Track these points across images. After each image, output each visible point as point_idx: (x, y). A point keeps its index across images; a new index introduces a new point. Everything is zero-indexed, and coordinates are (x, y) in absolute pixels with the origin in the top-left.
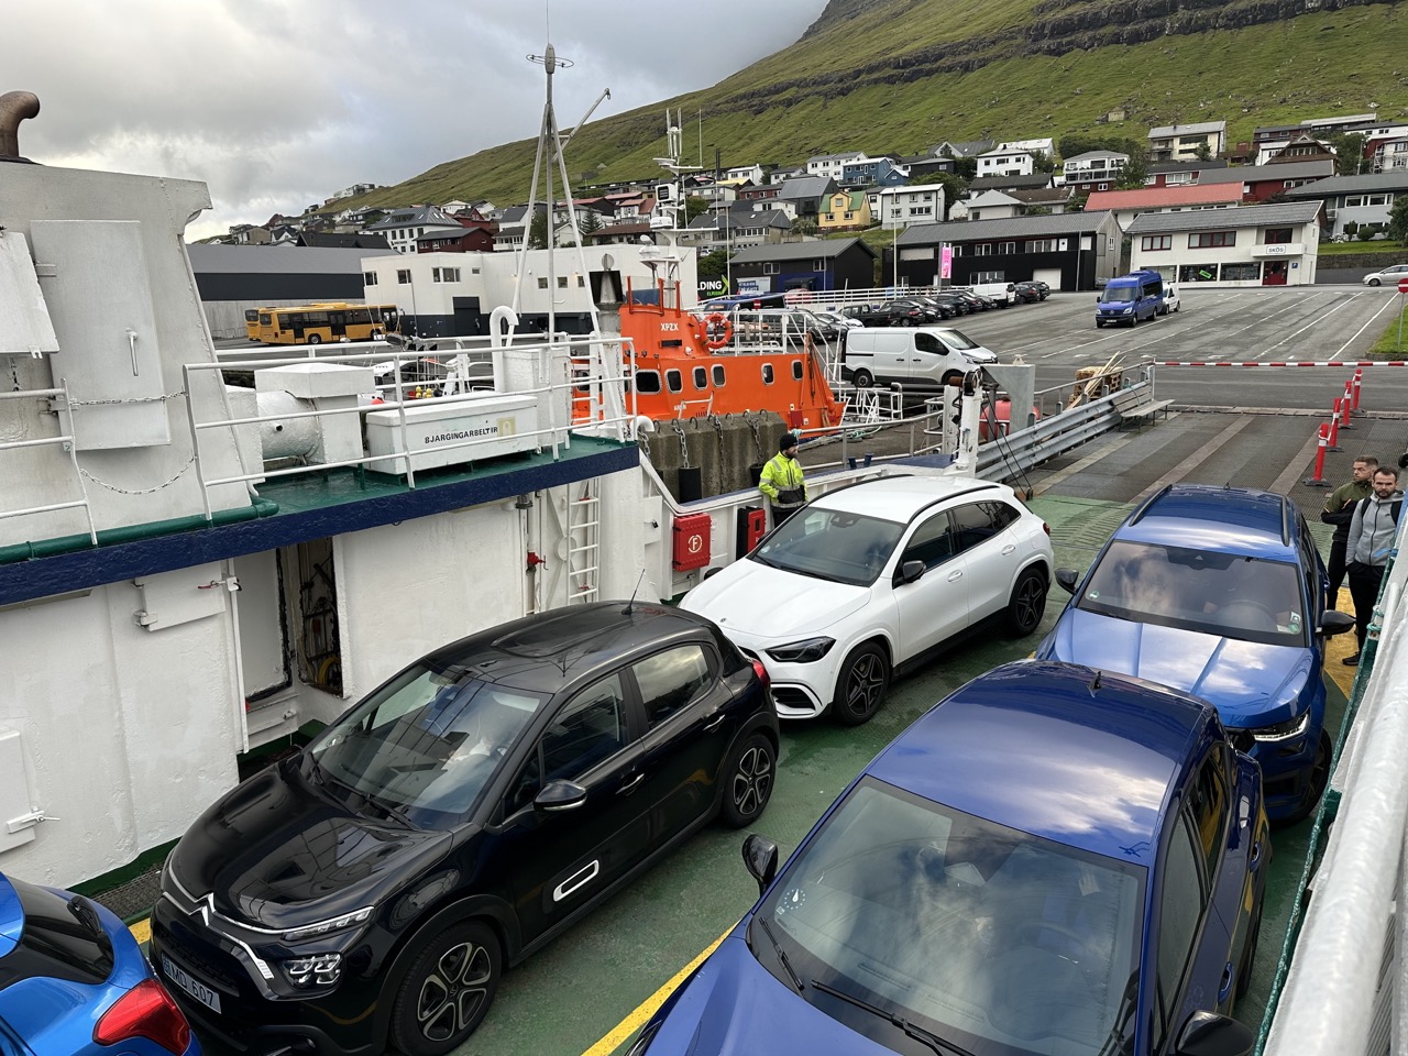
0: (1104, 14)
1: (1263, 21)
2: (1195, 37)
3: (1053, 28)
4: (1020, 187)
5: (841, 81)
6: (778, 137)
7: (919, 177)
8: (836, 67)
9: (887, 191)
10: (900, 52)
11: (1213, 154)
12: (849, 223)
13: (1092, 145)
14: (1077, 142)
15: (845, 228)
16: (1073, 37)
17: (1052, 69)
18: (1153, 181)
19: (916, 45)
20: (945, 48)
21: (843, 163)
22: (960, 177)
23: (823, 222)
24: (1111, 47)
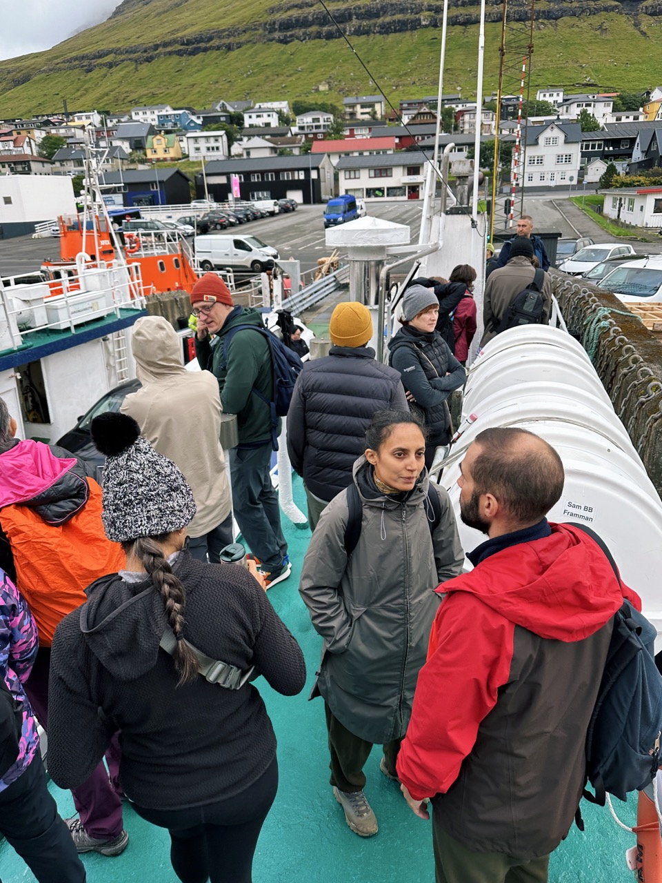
0: (310, 18)
1: (400, 31)
2: (363, 38)
3: (281, 25)
4: (272, 135)
5: (145, 51)
6: (107, 90)
7: (209, 125)
8: (140, 41)
9: (189, 135)
10: (184, 33)
11: (379, 116)
12: (168, 156)
13: (312, 107)
14: (303, 105)
15: (165, 160)
16: (293, 32)
17: (283, 53)
18: (347, 133)
19: (195, 29)
20: (214, 33)
21: (156, 112)
22: (234, 126)
23: (150, 155)
24: (317, 40)
